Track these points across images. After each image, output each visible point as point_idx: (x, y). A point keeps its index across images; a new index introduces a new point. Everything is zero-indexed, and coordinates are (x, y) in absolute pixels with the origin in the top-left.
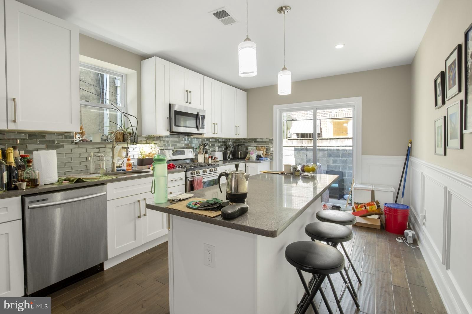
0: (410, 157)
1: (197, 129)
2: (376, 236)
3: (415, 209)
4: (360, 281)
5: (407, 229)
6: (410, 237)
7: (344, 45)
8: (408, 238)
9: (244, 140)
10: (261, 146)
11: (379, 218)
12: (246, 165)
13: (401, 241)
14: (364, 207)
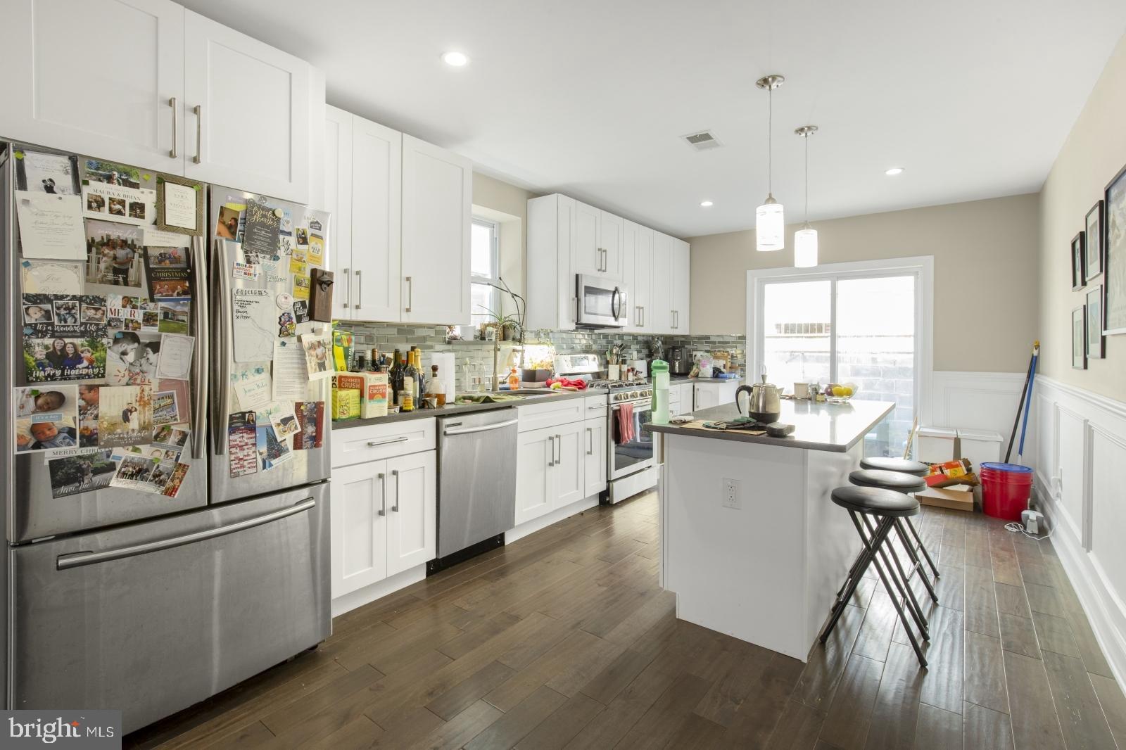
0: (1035, 375)
1: (613, 318)
2: (964, 521)
3: (1045, 475)
4: (936, 574)
5: (1027, 509)
6: (1032, 521)
7: (903, 169)
8: (1029, 524)
9: (683, 339)
10: (719, 351)
11: (972, 491)
12: (694, 386)
13: (1015, 530)
14: (939, 470)
